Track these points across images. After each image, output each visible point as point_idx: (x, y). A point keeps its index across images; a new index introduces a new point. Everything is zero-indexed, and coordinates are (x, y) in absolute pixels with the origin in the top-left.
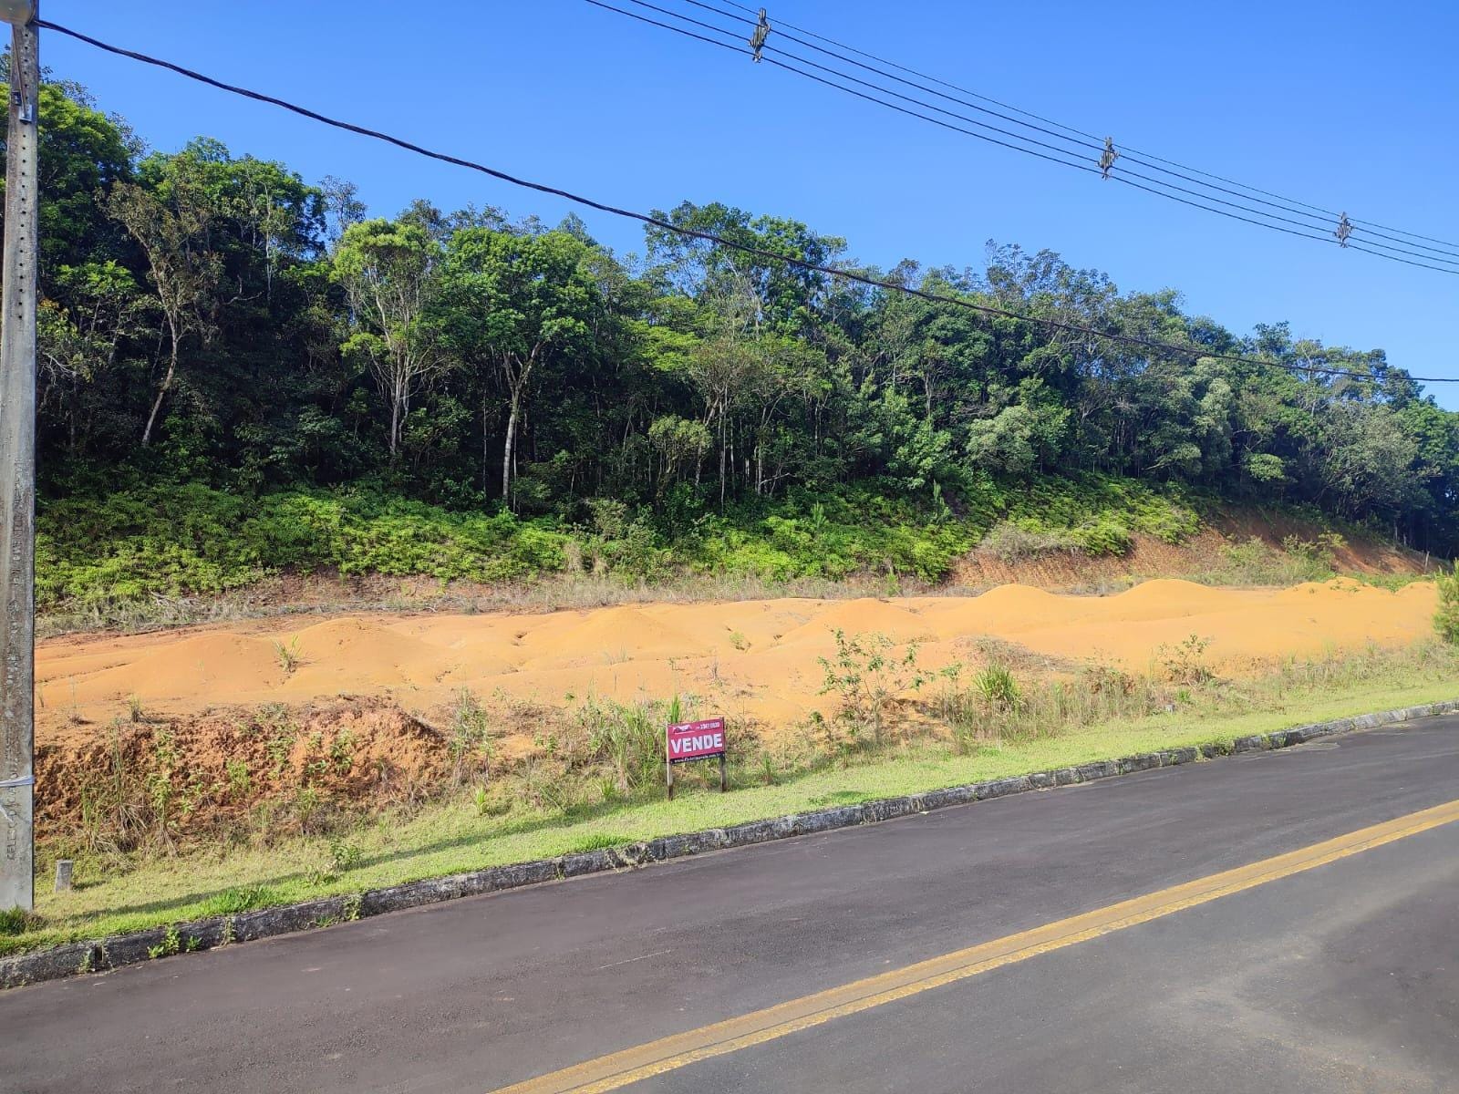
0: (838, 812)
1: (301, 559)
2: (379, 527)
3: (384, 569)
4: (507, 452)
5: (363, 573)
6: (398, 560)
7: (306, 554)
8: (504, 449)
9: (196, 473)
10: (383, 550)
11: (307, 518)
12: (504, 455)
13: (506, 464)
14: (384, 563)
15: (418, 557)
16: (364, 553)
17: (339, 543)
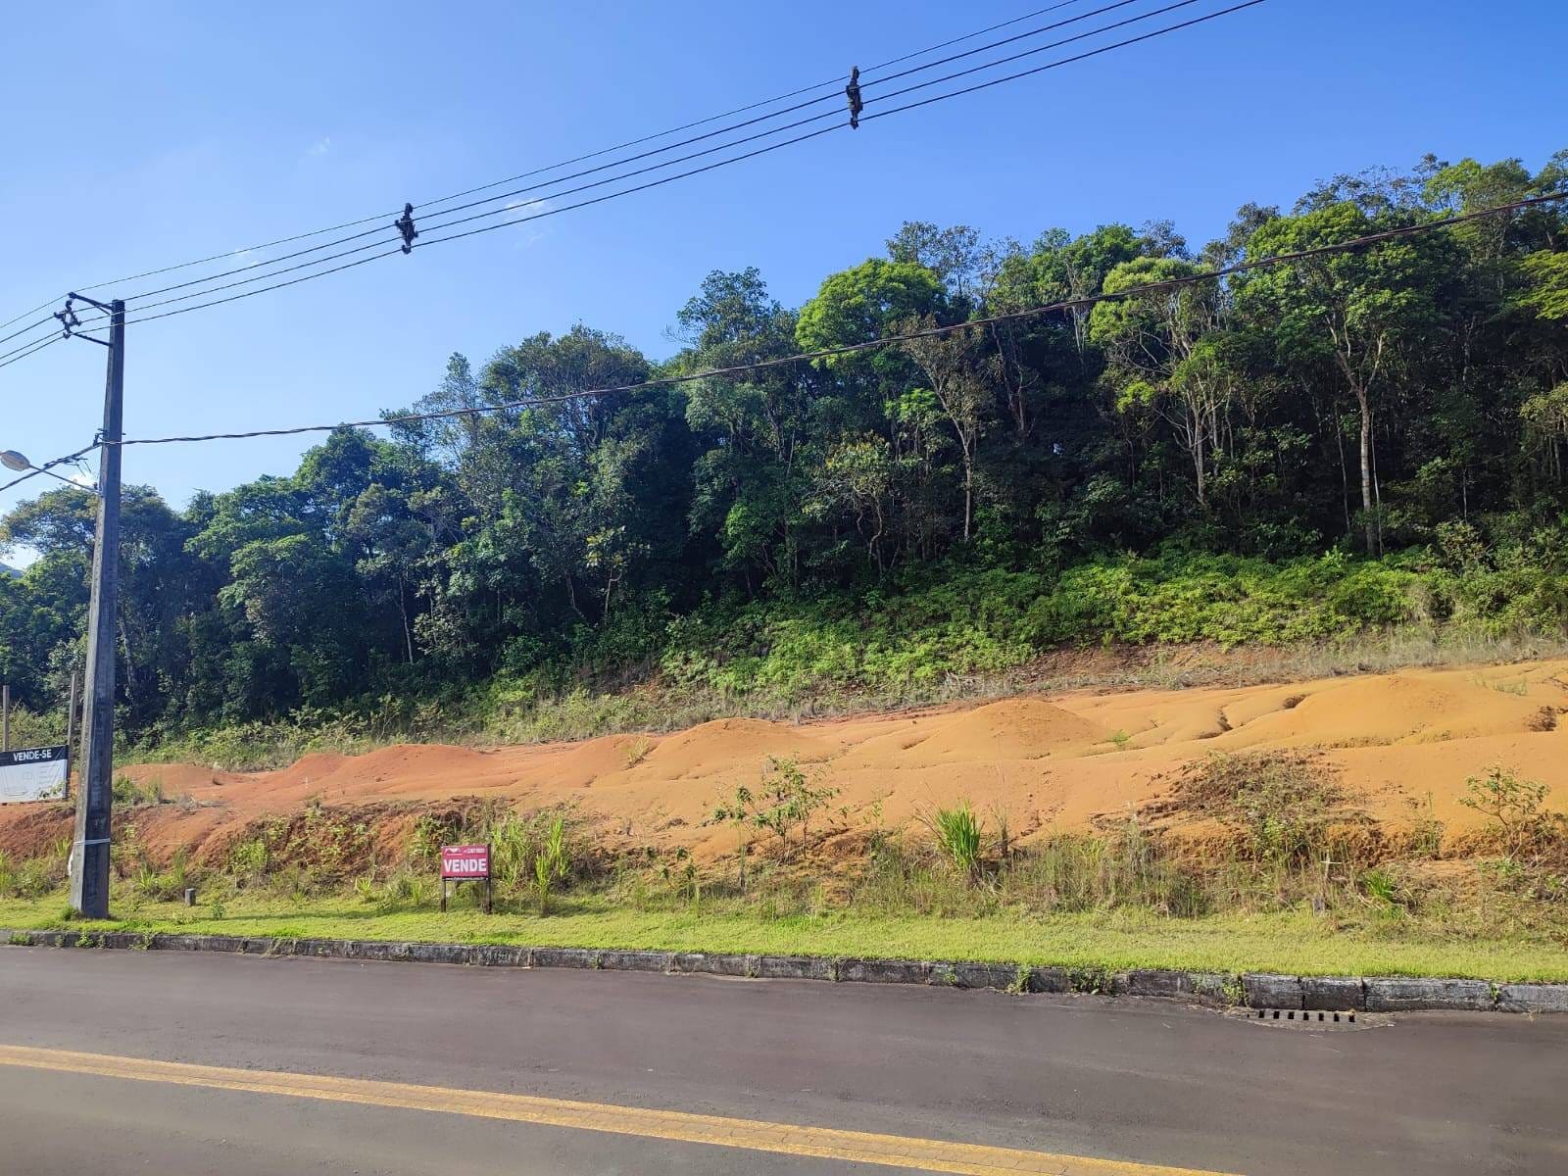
0: (446, 948)
1: (1082, 632)
2: (1169, 589)
3: (1163, 637)
4: (1365, 475)
5: (1141, 642)
6: (1182, 625)
7: (1090, 626)
8: (1361, 471)
9: (1001, 558)
10: (1165, 616)
11: (1093, 590)
12: (1361, 479)
13: (1365, 490)
14: (1167, 629)
15: (1206, 620)
16: (1146, 621)
17: (1122, 612)
